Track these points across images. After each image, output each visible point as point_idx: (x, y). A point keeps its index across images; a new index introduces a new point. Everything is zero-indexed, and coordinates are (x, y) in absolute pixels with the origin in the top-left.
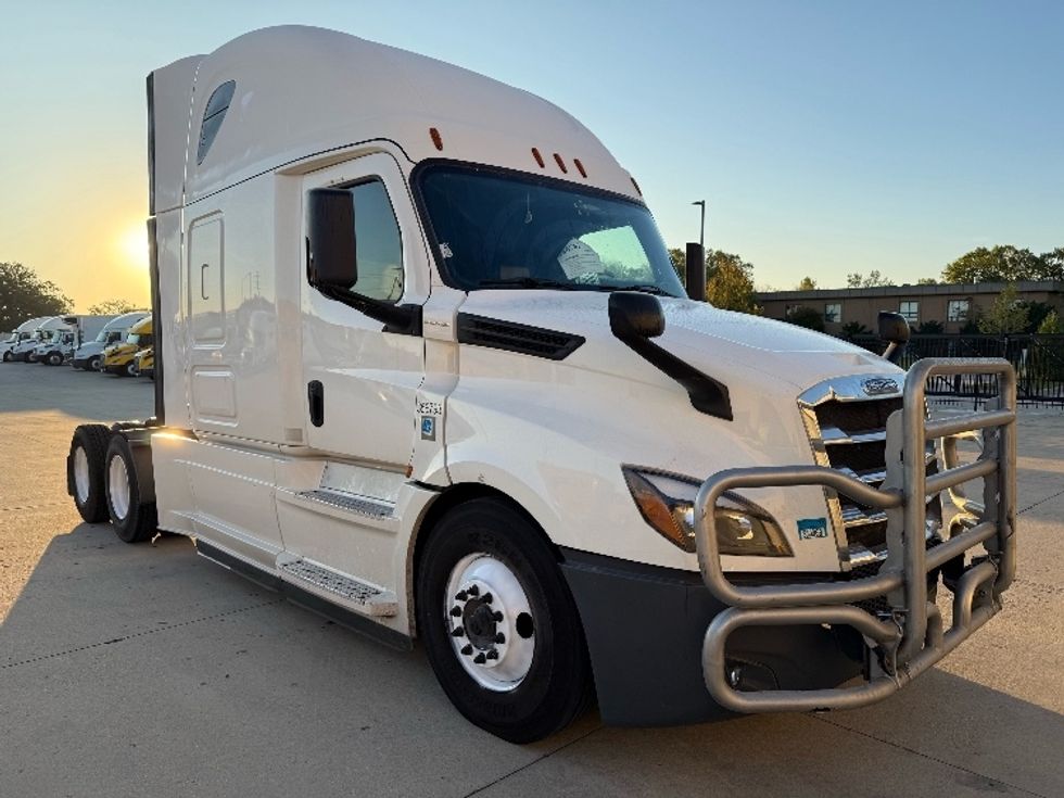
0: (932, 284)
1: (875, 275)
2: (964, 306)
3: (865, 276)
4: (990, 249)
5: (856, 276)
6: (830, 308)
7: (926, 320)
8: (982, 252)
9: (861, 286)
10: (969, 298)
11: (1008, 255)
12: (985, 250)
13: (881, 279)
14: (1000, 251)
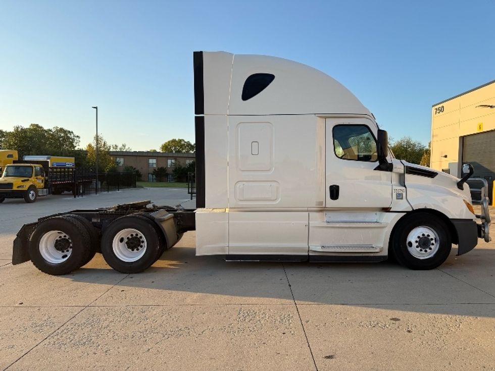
0: (155, 152)
1: (124, 146)
2: (173, 161)
3: (120, 146)
4: (177, 140)
5: (116, 146)
6: (118, 159)
7: (160, 167)
8: (174, 141)
9: (118, 150)
10: (175, 158)
11: (183, 143)
12: (175, 140)
13: (127, 147)
14: (180, 141)
